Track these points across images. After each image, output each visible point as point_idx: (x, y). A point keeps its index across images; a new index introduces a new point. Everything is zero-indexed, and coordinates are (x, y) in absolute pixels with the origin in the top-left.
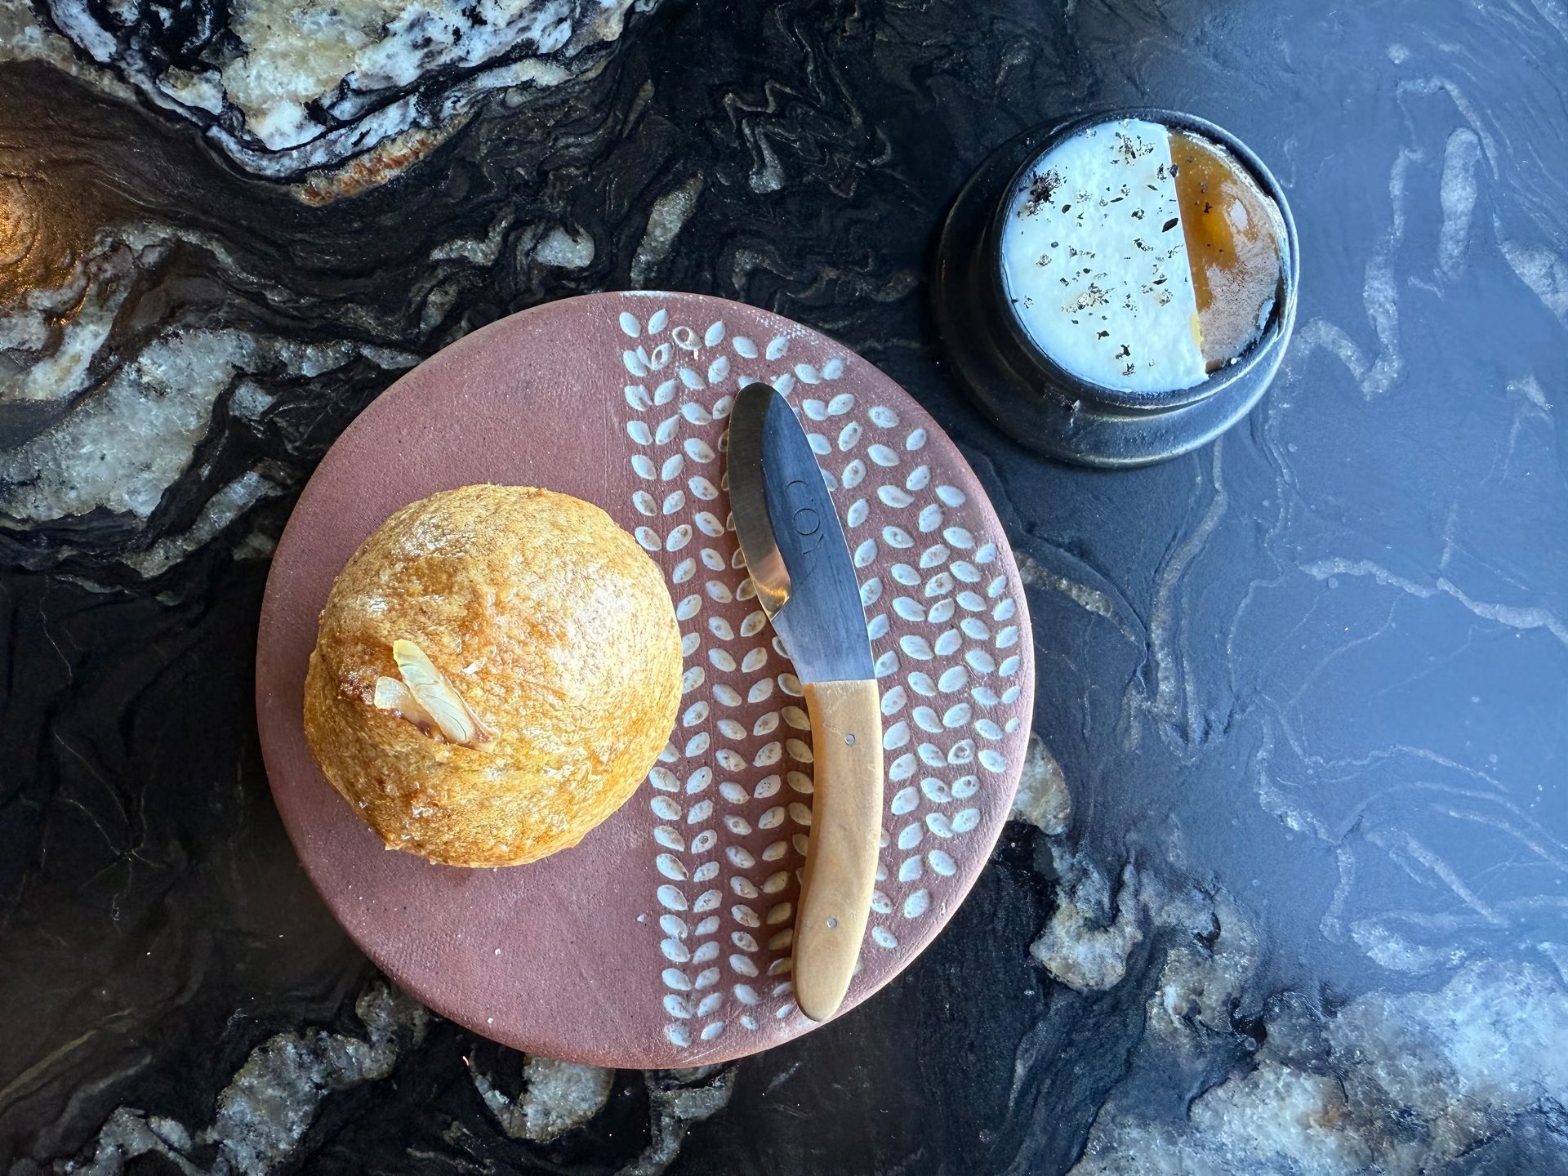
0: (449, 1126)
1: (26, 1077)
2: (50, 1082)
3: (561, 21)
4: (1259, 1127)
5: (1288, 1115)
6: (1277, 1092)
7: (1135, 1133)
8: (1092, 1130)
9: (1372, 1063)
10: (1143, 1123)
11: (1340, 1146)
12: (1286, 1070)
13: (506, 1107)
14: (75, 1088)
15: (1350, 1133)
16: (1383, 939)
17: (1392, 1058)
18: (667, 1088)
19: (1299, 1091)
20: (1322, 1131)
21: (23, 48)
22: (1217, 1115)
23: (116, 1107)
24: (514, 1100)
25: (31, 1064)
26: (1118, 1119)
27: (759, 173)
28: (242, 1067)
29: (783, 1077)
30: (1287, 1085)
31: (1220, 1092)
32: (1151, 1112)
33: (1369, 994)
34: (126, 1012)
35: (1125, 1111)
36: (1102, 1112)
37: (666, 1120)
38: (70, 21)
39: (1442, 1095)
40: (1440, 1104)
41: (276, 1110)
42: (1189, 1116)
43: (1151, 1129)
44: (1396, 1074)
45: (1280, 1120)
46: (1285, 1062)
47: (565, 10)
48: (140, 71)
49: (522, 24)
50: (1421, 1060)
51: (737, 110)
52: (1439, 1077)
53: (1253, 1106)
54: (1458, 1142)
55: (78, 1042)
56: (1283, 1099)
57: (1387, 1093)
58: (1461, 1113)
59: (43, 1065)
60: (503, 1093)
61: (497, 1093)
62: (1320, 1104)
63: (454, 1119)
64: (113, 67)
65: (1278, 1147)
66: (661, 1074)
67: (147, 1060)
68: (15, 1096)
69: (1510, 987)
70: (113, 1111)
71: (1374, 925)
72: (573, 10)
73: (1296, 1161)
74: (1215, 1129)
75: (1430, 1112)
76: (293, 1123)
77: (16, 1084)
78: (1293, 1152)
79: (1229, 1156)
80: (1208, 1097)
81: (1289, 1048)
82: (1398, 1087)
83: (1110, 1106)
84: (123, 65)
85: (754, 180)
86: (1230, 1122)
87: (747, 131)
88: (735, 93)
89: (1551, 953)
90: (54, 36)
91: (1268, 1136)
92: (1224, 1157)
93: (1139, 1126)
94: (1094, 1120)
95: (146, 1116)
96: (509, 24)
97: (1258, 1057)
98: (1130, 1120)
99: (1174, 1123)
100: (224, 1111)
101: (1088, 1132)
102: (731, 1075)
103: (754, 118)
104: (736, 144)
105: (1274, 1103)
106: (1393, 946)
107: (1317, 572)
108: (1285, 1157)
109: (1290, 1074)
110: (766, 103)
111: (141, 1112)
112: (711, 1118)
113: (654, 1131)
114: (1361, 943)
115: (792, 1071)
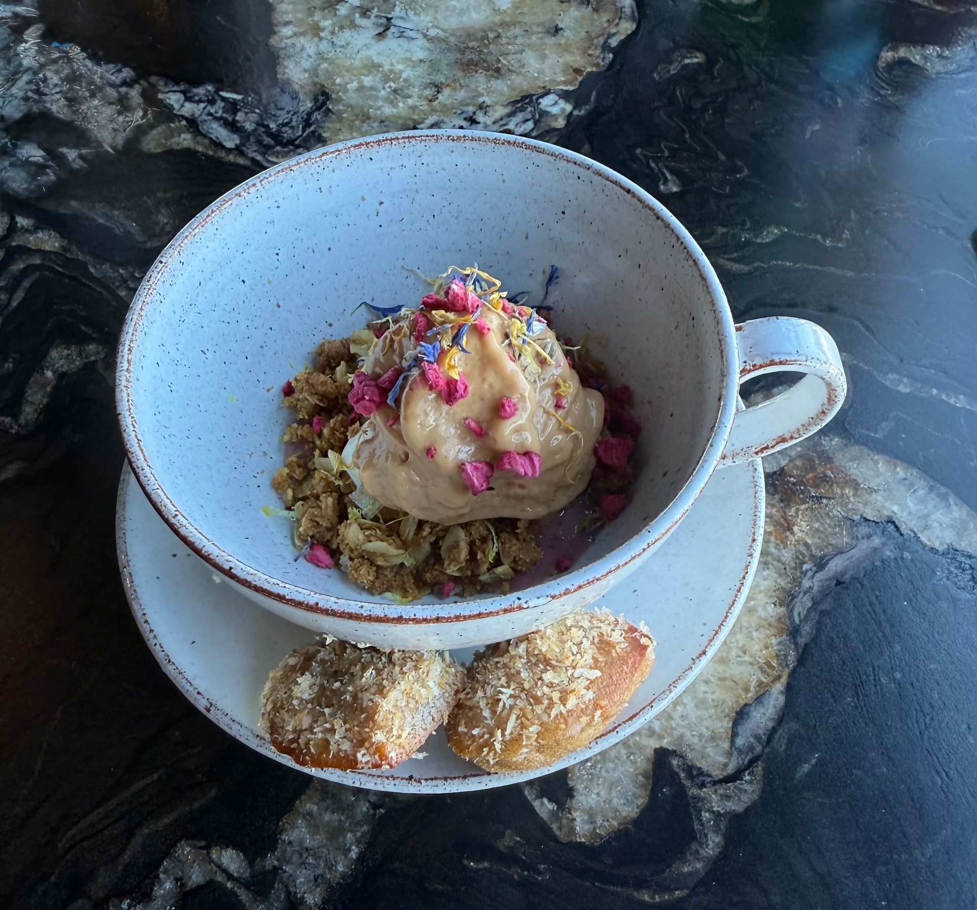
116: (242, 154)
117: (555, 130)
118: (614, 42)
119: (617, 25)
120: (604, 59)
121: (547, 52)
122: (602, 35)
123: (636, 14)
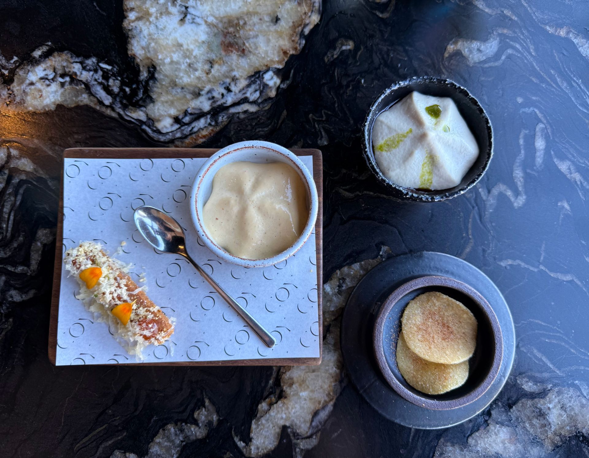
0: (226, 454)
1: (84, 440)
2: (92, 442)
3: (256, 91)
4: (490, 444)
5: (499, 440)
6: (495, 433)
7: (450, 448)
8: (437, 448)
9: (524, 422)
10: (453, 445)
11: (515, 450)
12: (498, 426)
13: (244, 447)
14: (101, 444)
15: (518, 445)
16: (527, 382)
17: (530, 420)
18: (298, 439)
19: (502, 432)
20: (509, 445)
21: (82, 101)
22: (476, 441)
23: (115, 450)
24: (247, 444)
25: (86, 436)
26: (445, 444)
27: (321, 139)
28: (156, 435)
29: (336, 434)
30: (498, 431)
31: (477, 434)
32: (455, 441)
33: (523, 400)
34: (118, 418)
35: (447, 441)
36: (440, 442)
37: (298, 450)
38: (97, 92)
39: (546, 431)
40: (546, 435)
41: (168, 449)
42: (467, 442)
43: (455, 447)
44: (532, 425)
45: (496, 442)
46: (497, 423)
47: (258, 87)
48: (120, 108)
49: (244, 92)
50: (540, 420)
51: (313, 119)
52: (545, 426)
53: (487, 438)
54: (552, 446)
55: (102, 428)
56: (497, 435)
57: (529, 432)
58: (552, 437)
59: (90, 436)
60: (244, 442)
61: (242, 442)
62: (508, 436)
63: (228, 451)
64: (111, 107)
65: (496, 451)
66: (296, 434)
67: (125, 434)
68: (81, 447)
69: (566, 396)
70: (114, 451)
71: (524, 377)
72: (260, 87)
73: (501, 455)
74: (476, 446)
75: (543, 437)
76: (174, 454)
77: (81, 442)
78: (500, 452)
79: (480, 454)
80: (473, 435)
81: (499, 418)
82: (533, 429)
83: (442, 440)
84: (114, 106)
85: (319, 142)
86: (480, 443)
87: (317, 126)
88: (313, 114)
89: (578, 384)
90: (92, 97)
91: (492, 447)
92: (479, 454)
93: (451, 446)
94: (437, 445)
95: (125, 453)
96: (240, 92)
97: (489, 422)
98: (449, 444)
99: (462, 444)
100: (151, 450)
101: (435, 449)
102: (319, 434)
103: (319, 122)
104: (313, 130)
105: (494, 437)
106: (530, 384)
107: (503, 264)
108: (498, 454)
109: (499, 427)
110: (322, 117)
111: (123, 451)
112: (312, 449)
113: (294, 453)
114: (520, 383)
115: (339, 432)
116: (113, 110)
117: (270, 98)
118: (307, 31)
119: (310, 17)
120: (300, 44)
121: (270, 37)
122: (300, 25)
123: (321, 9)
